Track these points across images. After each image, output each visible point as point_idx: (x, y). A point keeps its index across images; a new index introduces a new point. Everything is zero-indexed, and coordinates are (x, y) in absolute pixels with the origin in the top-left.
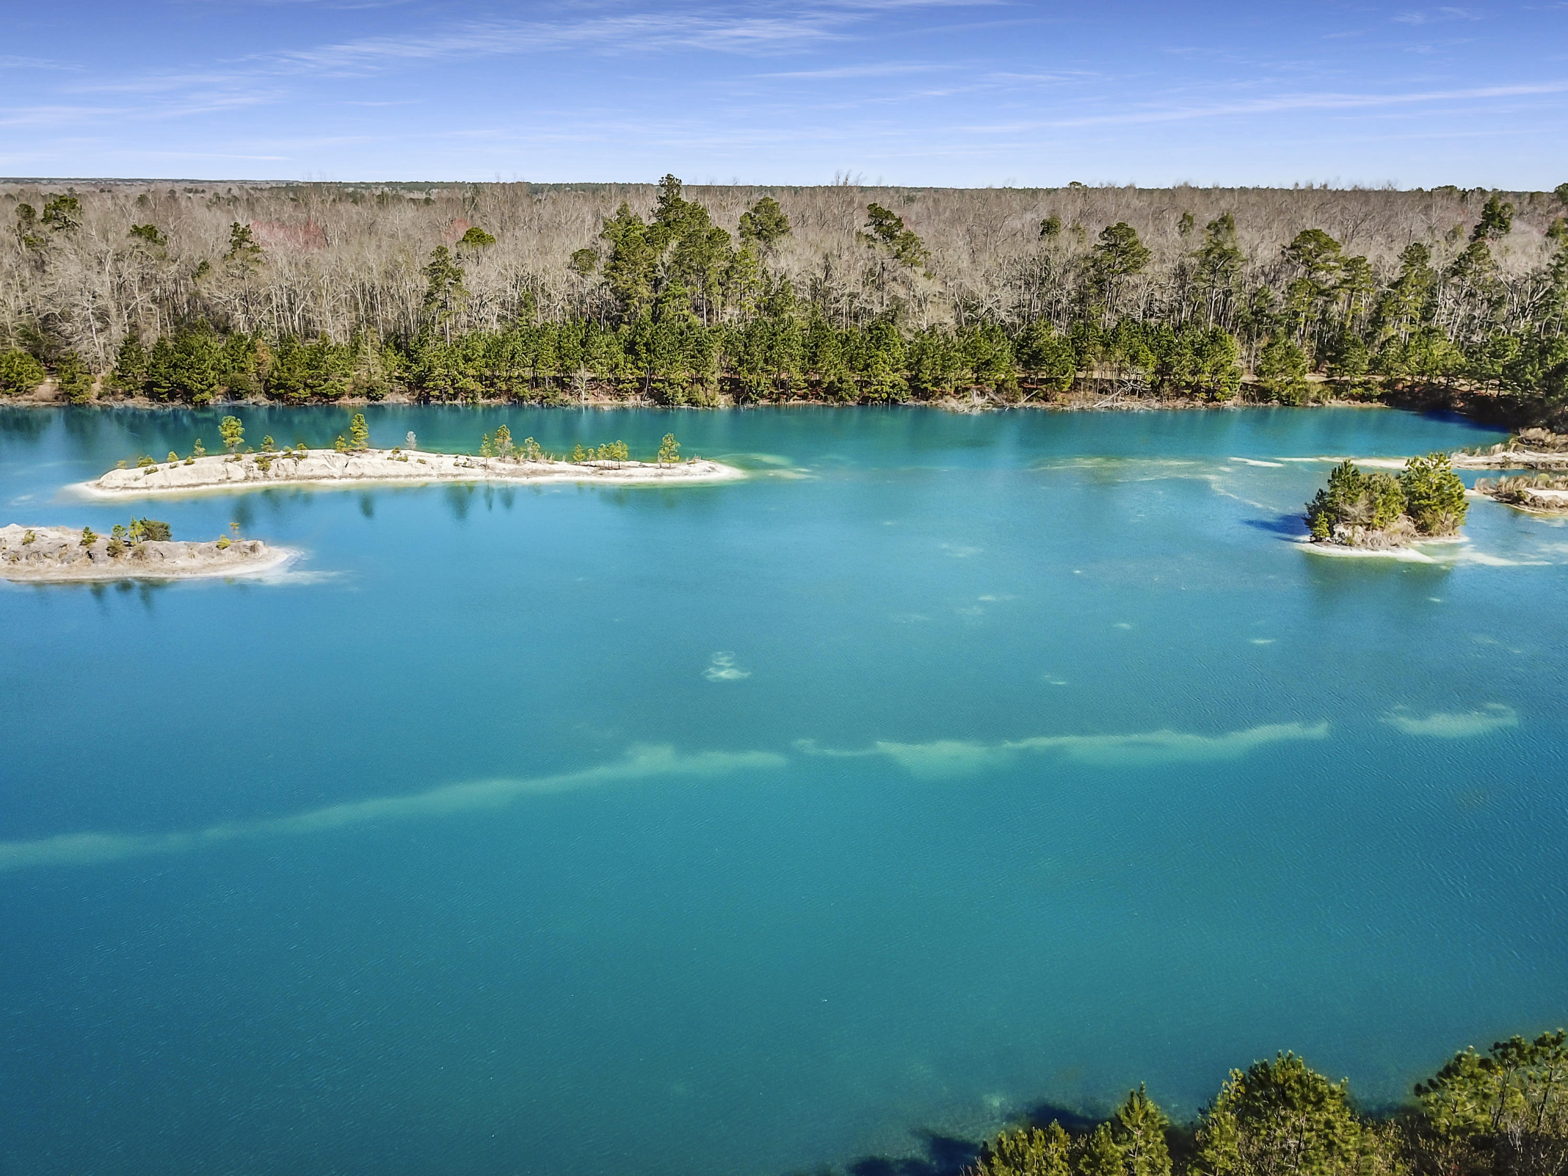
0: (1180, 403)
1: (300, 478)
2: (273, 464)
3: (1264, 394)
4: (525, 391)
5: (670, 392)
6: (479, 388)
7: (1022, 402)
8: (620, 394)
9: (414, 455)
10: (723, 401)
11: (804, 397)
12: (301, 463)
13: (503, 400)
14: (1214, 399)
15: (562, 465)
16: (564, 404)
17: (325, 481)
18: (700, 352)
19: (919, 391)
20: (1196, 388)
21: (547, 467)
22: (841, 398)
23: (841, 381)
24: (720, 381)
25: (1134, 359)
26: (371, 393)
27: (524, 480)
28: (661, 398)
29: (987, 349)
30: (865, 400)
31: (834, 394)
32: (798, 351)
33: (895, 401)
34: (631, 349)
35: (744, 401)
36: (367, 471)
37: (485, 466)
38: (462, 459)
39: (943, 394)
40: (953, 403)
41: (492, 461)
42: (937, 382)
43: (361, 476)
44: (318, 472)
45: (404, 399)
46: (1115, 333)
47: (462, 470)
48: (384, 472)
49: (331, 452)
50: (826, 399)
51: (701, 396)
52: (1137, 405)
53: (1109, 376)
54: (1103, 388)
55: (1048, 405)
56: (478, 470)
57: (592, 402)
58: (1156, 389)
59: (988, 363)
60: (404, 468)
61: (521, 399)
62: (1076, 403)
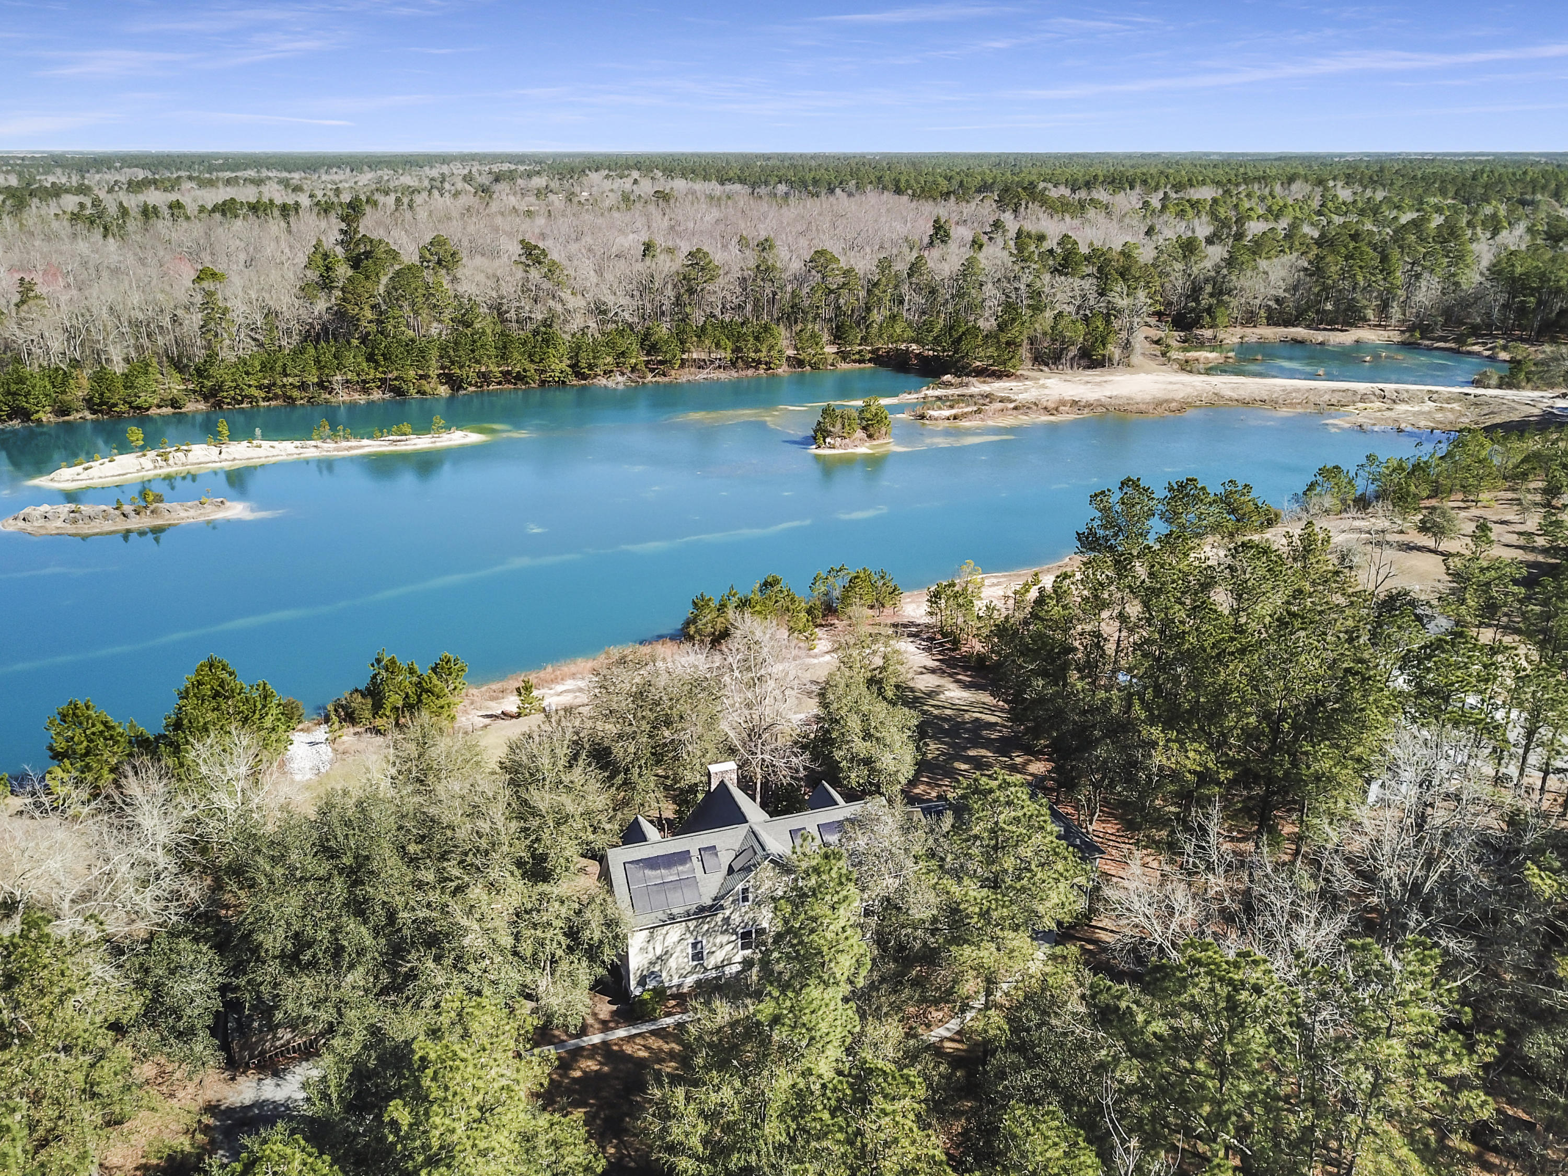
0: (750, 372)
1: (193, 464)
2: (170, 456)
3: (800, 363)
4: (296, 393)
5: (405, 387)
6: (259, 394)
7: (649, 377)
8: (366, 391)
10: (443, 390)
11: (499, 383)
12: (190, 454)
13: (279, 402)
14: (770, 368)
15: (365, 442)
16: (327, 401)
18: (423, 357)
19: (580, 375)
20: (759, 362)
21: (357, 443)
22: (527, 383)
23: (525, 371)
24: (439, 376)
25: (718, 345)
26: (174, 403)
28: (398, 391)
29: (622, 344)
30: (543, 382)
31: (522, 380)
32: (493, 352)
33: (564, 382)
34: (370, 358)
35: (458, 390)
36: (237, 456)
37: (316, 447)
38: (297, 443)
39: (596, 375)
40: (603, 381)
41: (319, 443)
42: (590, 367)
44: (203, 459)
45: (202, 406)
46: (703, 329)
49: (205, 446)
50: (515, 384)
51: (427, 388)
52: (723, 375)
53: (703, 356)
54: (701, 365)
55: (667, 379)
57: (347, 398)
58: (734, 364)
59: (623, 353)
60: (260, 452)
61: (294, 400)
62: (684, 376)
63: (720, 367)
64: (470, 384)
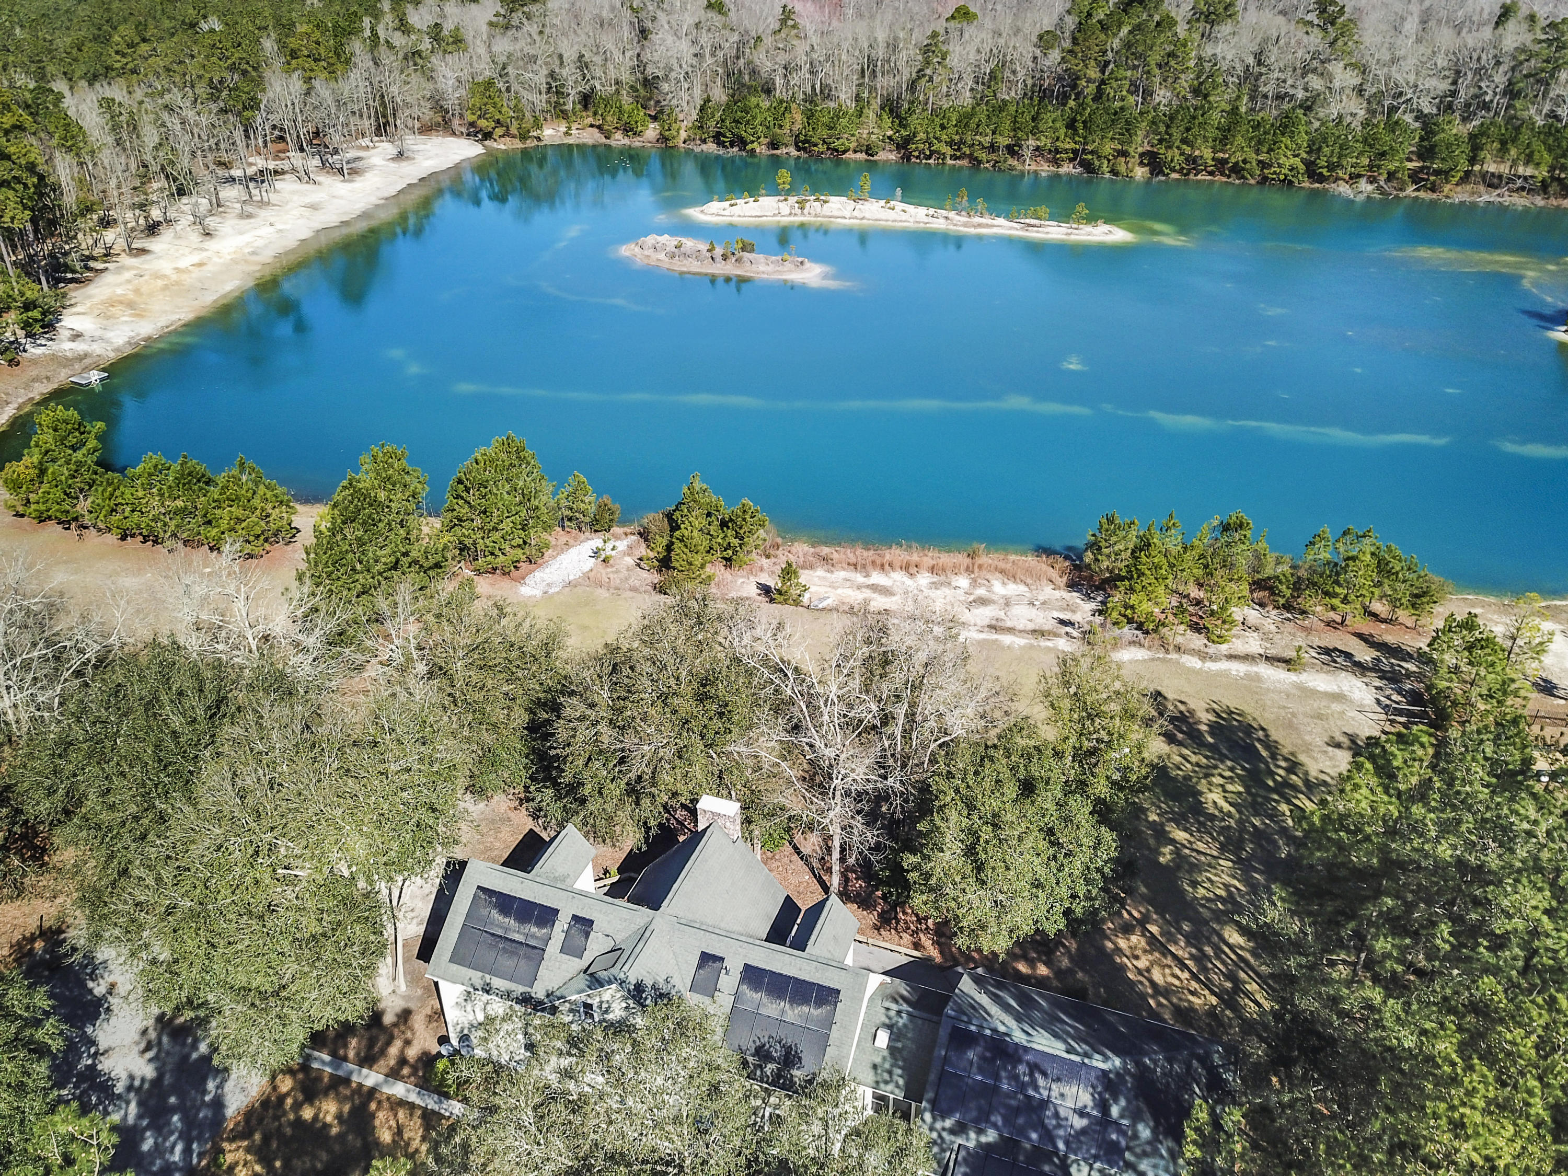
1: (824, 217)
2: (808, 205)
4: (983, 156)
5: (1097, 163)
6: (948, 151)
7: (1410, 190)
8: (1056, 162)
9: (900, 206)
10: (1140, 173)
11: (1211, 173)
12: (825, 206)
13: (965, 162)
15: (1001, 221)
16: (1012, 168)
17: (839, 220)
18: (1127, 130)
19: (1314, 176)
21: (990, 222)
22: (1243, 177)
23: (1245, 162)
24: (1142, 155)
25: (1529, 157)
26: (869, 150)
27: (972, 231)
28: (1088, 167)
29: (1386, 141)
30: (1264, 180)
31: (1238, 172)
32: (1212, 133)
33: (1291, 182)
34: (1071, 125)
35: (1157, 175)
36: (867, 216)
37: (946, 218)
38: (931, 211)
39: (1337, 179)
40: (1343, 189)
41: (952, 214)
43: (863, 218)
44: (836, 213)
45: (893, 157)
47: (931, 219)
48: (878, 217)
49: (844, 199)
50: (1229, 177)
51: (1122, 168)
53: (1504, 169)
54: (1493, 182)
56: (942, 220)
57: (1033, 167)
58: (1545, 187)
59: (1384, 153)
60: (891, 215)
61: (980, 162)
62: (1461, 195)
63: (1523, 189)
64: (1173, 170)
